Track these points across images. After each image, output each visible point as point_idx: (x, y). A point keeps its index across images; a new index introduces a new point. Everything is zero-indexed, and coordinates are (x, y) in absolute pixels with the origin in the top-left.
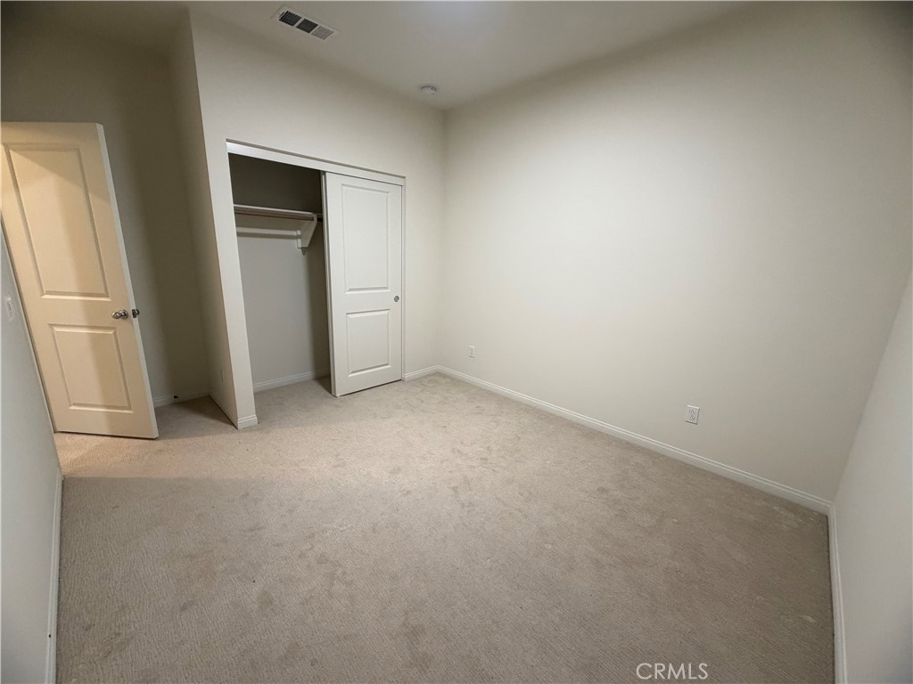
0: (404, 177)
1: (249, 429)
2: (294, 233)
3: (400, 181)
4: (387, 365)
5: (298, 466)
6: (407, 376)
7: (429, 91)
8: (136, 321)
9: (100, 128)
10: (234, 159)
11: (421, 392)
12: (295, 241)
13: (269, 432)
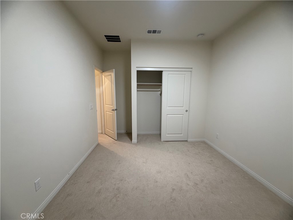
0: (192, 68)
1: (134, 144)
2: (158, 90)
3: (190, 70)
4: (181, 134)
5: (135, 158)
6: (189, 140)
7: (200, 36)
8: (115, 111)
9: (114, 70)
10: (138, 72)
11: (191, 147)
12: (158, 92)
13: (137, 146)
